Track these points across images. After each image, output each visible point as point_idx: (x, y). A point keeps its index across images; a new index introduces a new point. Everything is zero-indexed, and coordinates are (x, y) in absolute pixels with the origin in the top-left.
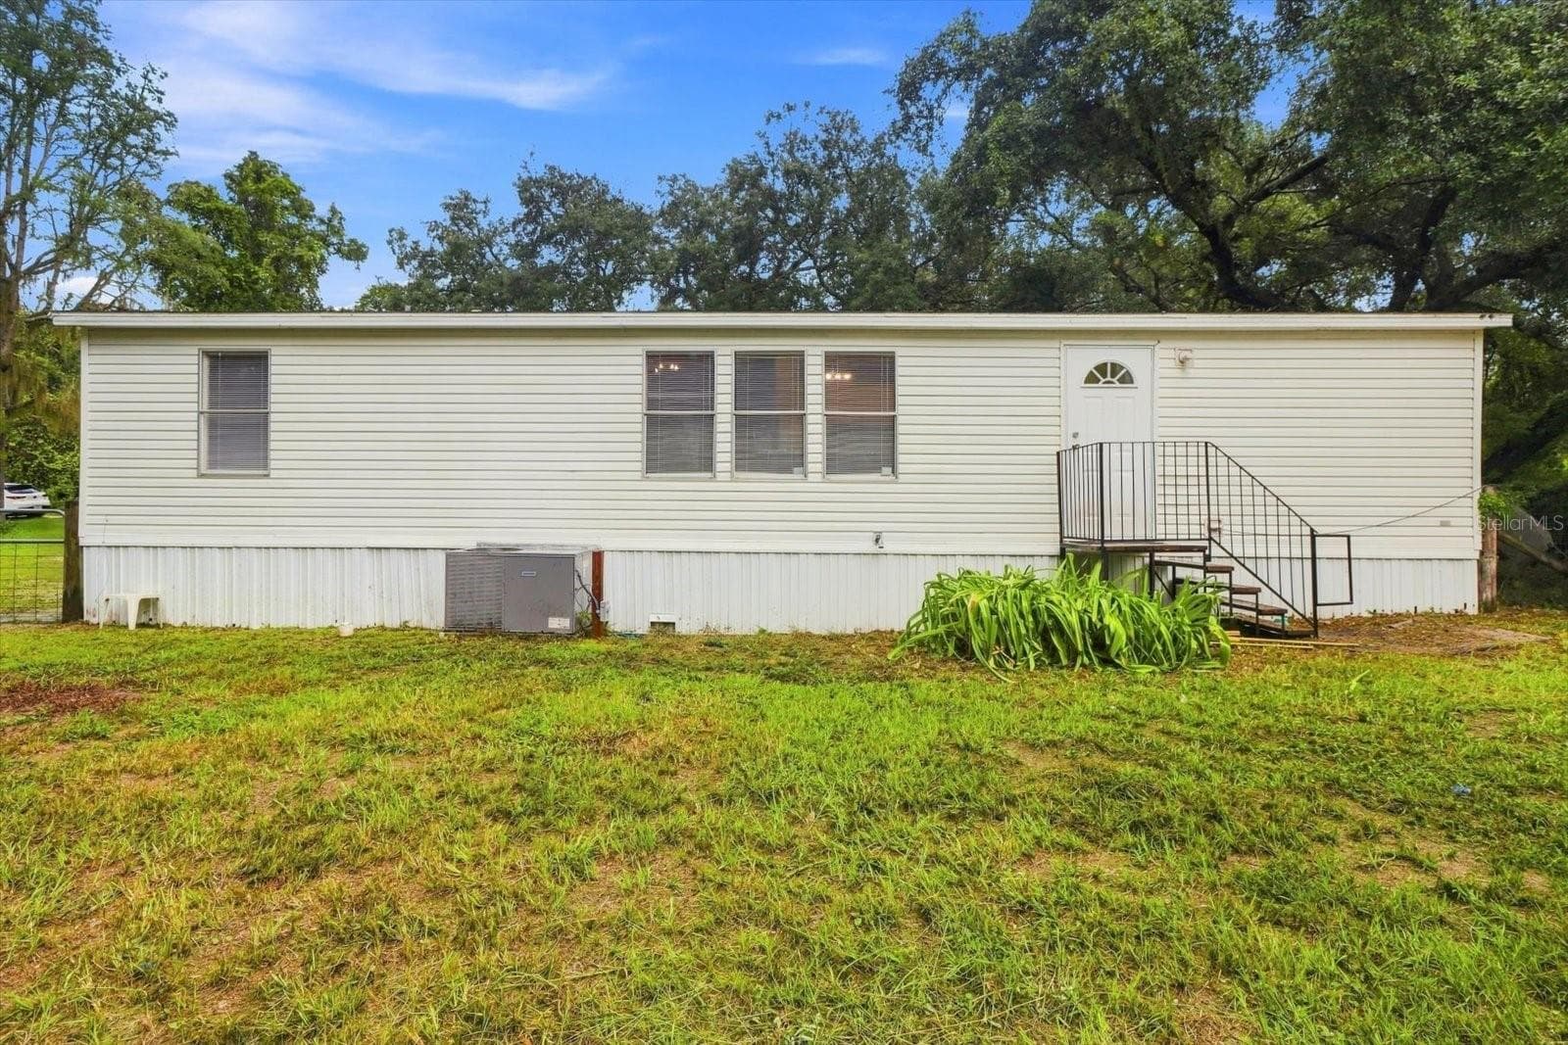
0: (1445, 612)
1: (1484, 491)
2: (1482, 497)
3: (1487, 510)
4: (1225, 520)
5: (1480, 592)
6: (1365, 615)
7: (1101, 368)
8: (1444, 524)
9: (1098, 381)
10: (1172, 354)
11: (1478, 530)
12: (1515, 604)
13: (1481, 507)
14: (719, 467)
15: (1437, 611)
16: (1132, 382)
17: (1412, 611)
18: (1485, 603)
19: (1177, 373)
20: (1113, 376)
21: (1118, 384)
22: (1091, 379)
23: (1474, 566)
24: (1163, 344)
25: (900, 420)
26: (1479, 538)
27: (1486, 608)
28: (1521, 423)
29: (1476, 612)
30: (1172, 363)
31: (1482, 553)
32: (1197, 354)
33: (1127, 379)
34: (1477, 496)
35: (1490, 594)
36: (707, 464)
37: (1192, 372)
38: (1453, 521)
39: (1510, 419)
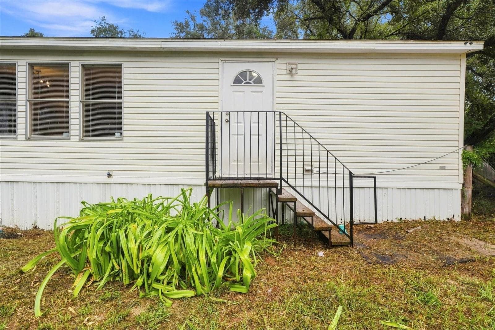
0: (442, 219)
1: (465, 149)
2: (464, 152)
3: (467, 160)
4: (316, 165)
5: (462, 208)
6: (396, 221)
7: (243, 74)
8: (442, 168)
9: (241, 82)
10: (285, 66)
11: (461, 171)
12: (482, 213)
13: (463, 158)
14: (19, 132)
15: (437, 219)
16: (261, 83)
17: (423, 219)
18: (465, 215)
19: (288, 77)
20: (250, 80)
21: (253, 84)
22: (237, 81)
23: (459, 192)
24: (279, 61)
25: (124, 105)
26: (462, 177)
27: (465, 217)
28: (479, 125)
29: (459, 220)
30: (285, 72)
31: (463, 185)
32: (299, 67)
33: (259, 81)
34: (461, 152)
35: (467, 210)
36: (12, 130)
37: (296, 78)
38: (447, 166)
39: (474, 123)
